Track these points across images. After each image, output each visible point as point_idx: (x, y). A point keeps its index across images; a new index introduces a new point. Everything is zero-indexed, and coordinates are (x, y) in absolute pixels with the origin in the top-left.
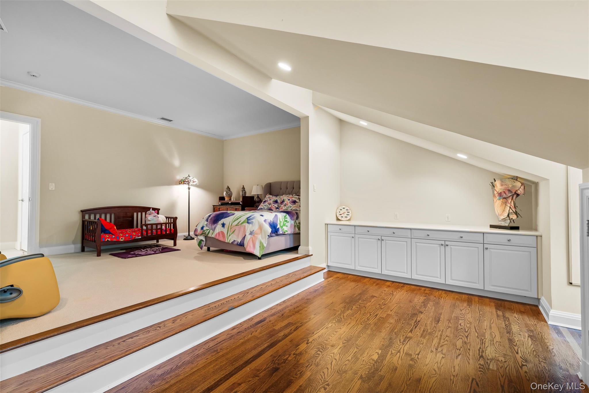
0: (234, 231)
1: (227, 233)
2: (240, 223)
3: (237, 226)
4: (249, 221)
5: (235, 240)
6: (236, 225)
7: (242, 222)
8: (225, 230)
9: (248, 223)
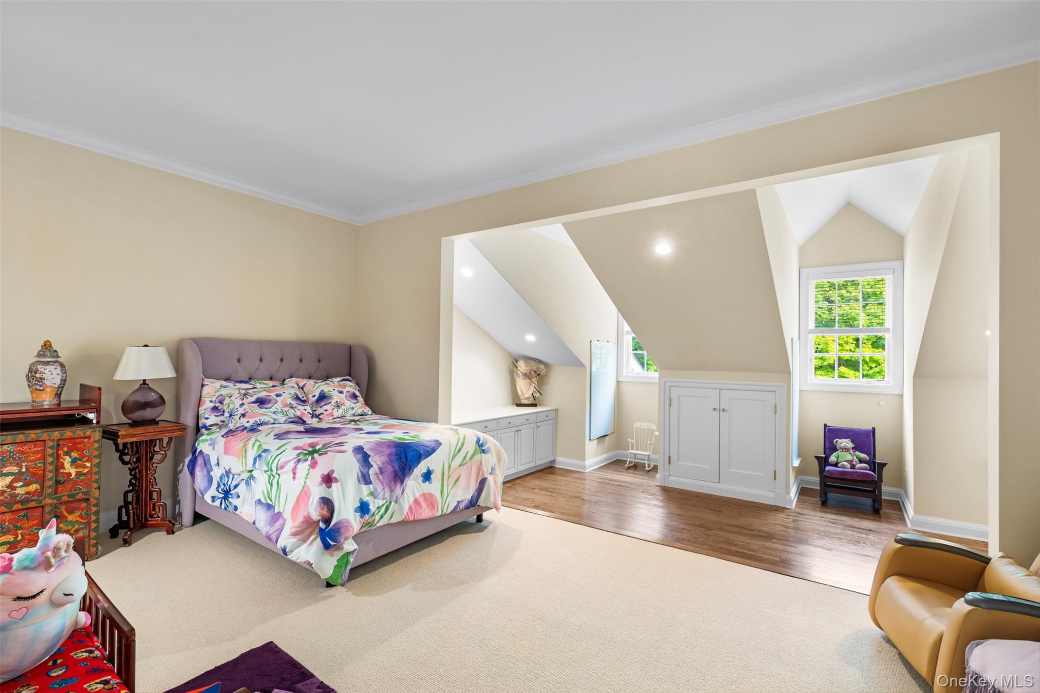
0: (456, 481)
1: (442, 491)
2: (468, 456)
3: (462, 467)
4: (484, 448)
5: (459, 500)
6: (460, 465)
7: (471, 455)
8: (433, 487)
9: (483, 452)
